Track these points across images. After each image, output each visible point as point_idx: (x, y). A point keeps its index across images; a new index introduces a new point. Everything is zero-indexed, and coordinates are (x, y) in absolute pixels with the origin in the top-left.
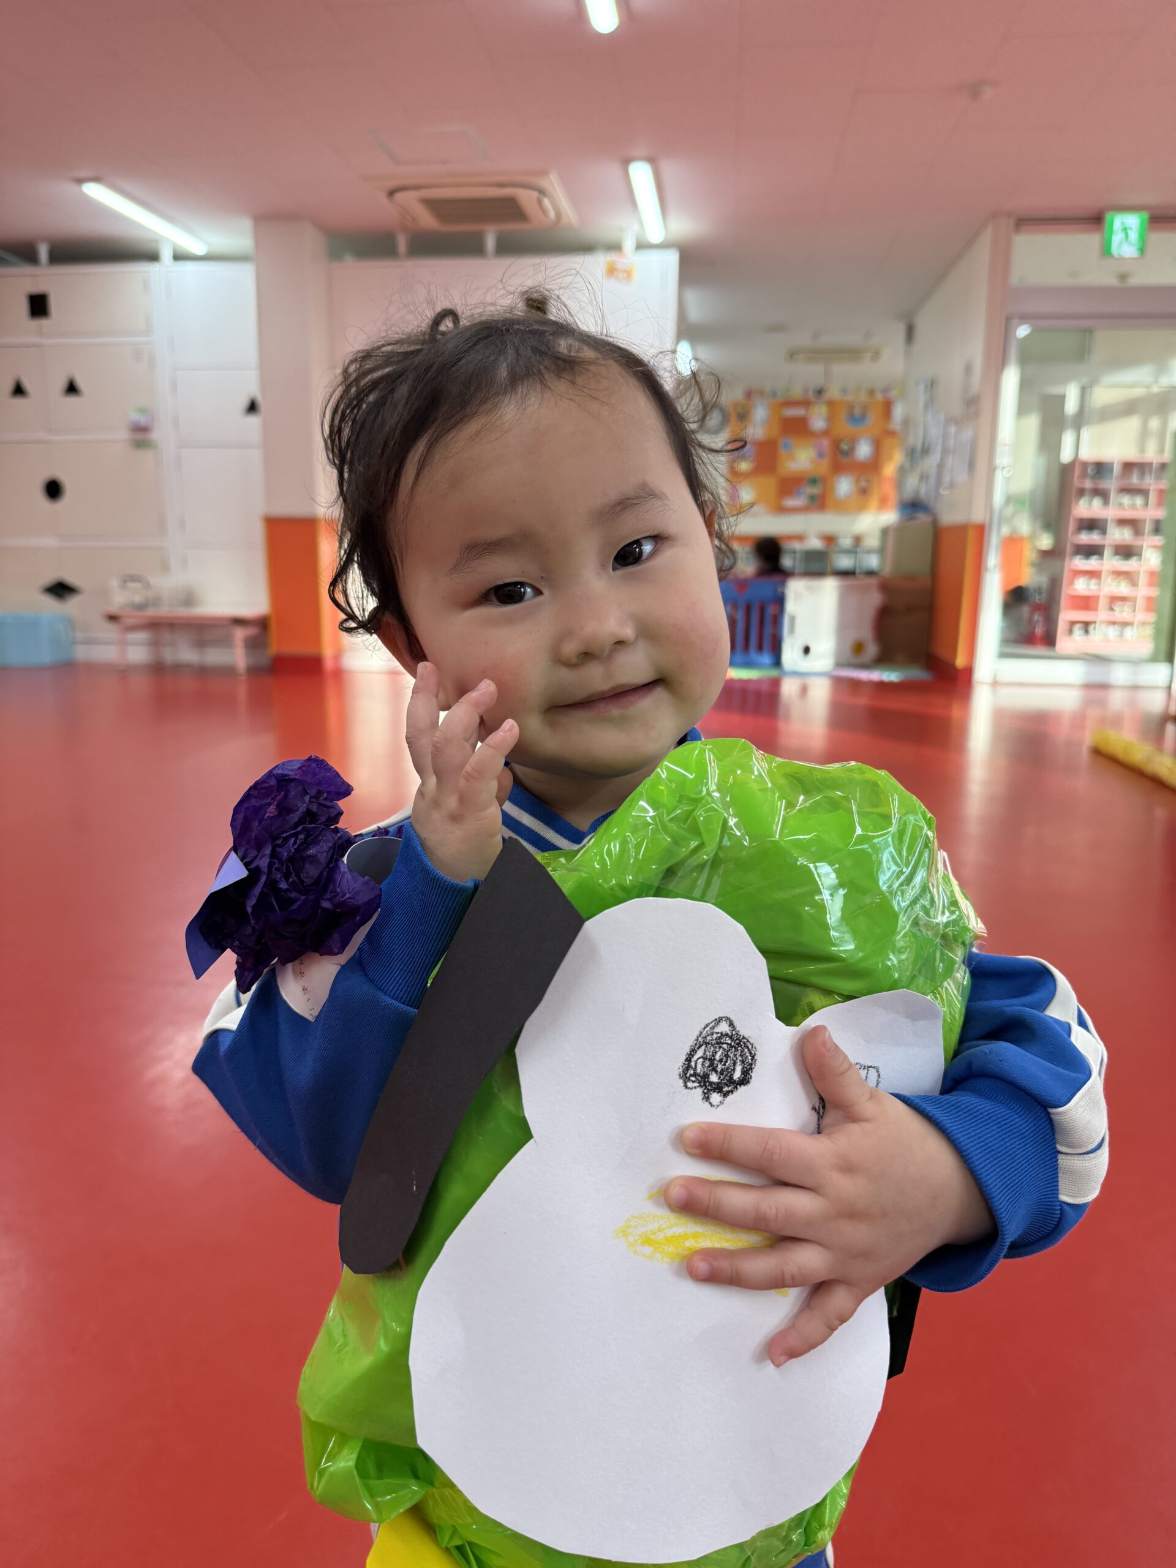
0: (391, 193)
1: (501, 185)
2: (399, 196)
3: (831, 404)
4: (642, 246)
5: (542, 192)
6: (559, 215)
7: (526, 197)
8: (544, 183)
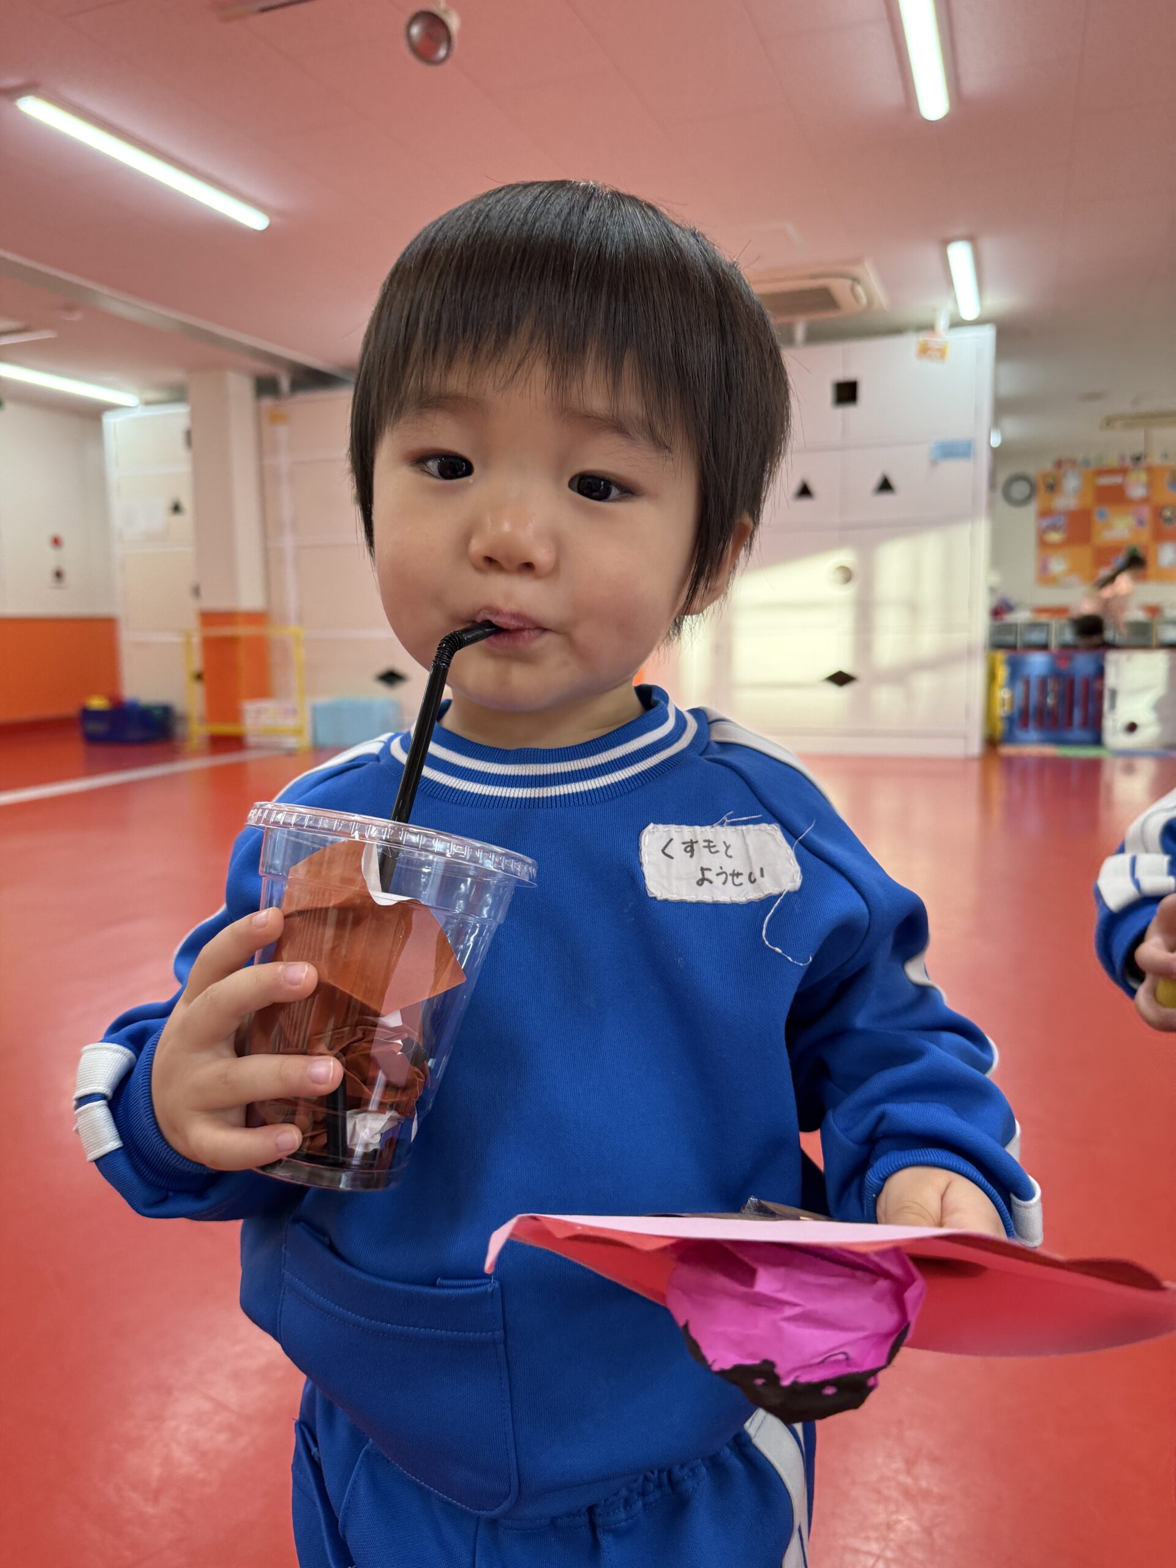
3: (1150, 470)
4: (957, 323)
5: (855, 280)
6: (870, 302)
7: (839, 287)
8: (857, 271)
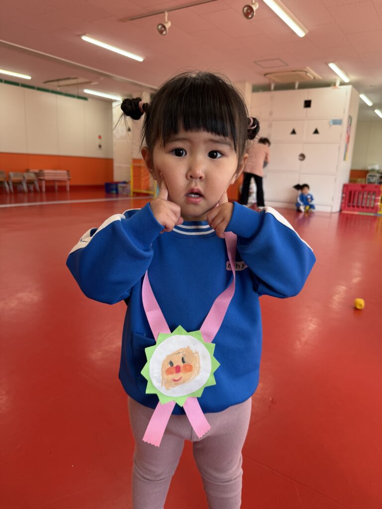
0: (265, 75)
1: (294, 71)
2: (267, 76)
4: (342, 84)
5: (306, 72)
6: (314, 78)
7: (302, 74)
